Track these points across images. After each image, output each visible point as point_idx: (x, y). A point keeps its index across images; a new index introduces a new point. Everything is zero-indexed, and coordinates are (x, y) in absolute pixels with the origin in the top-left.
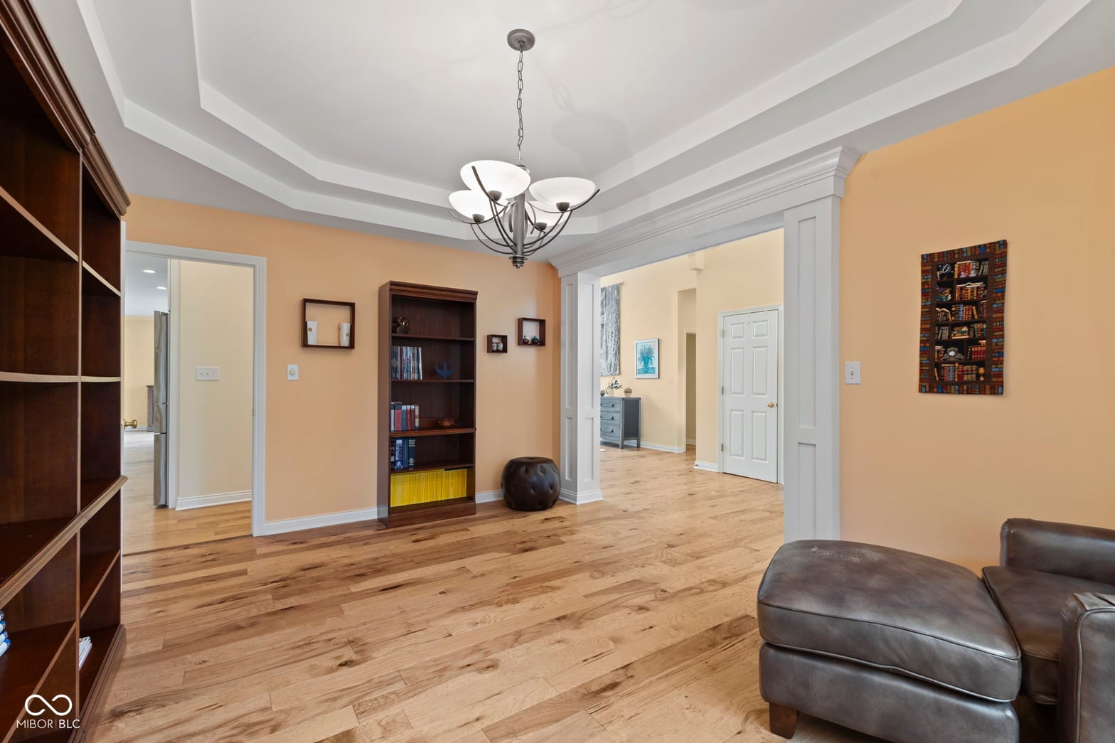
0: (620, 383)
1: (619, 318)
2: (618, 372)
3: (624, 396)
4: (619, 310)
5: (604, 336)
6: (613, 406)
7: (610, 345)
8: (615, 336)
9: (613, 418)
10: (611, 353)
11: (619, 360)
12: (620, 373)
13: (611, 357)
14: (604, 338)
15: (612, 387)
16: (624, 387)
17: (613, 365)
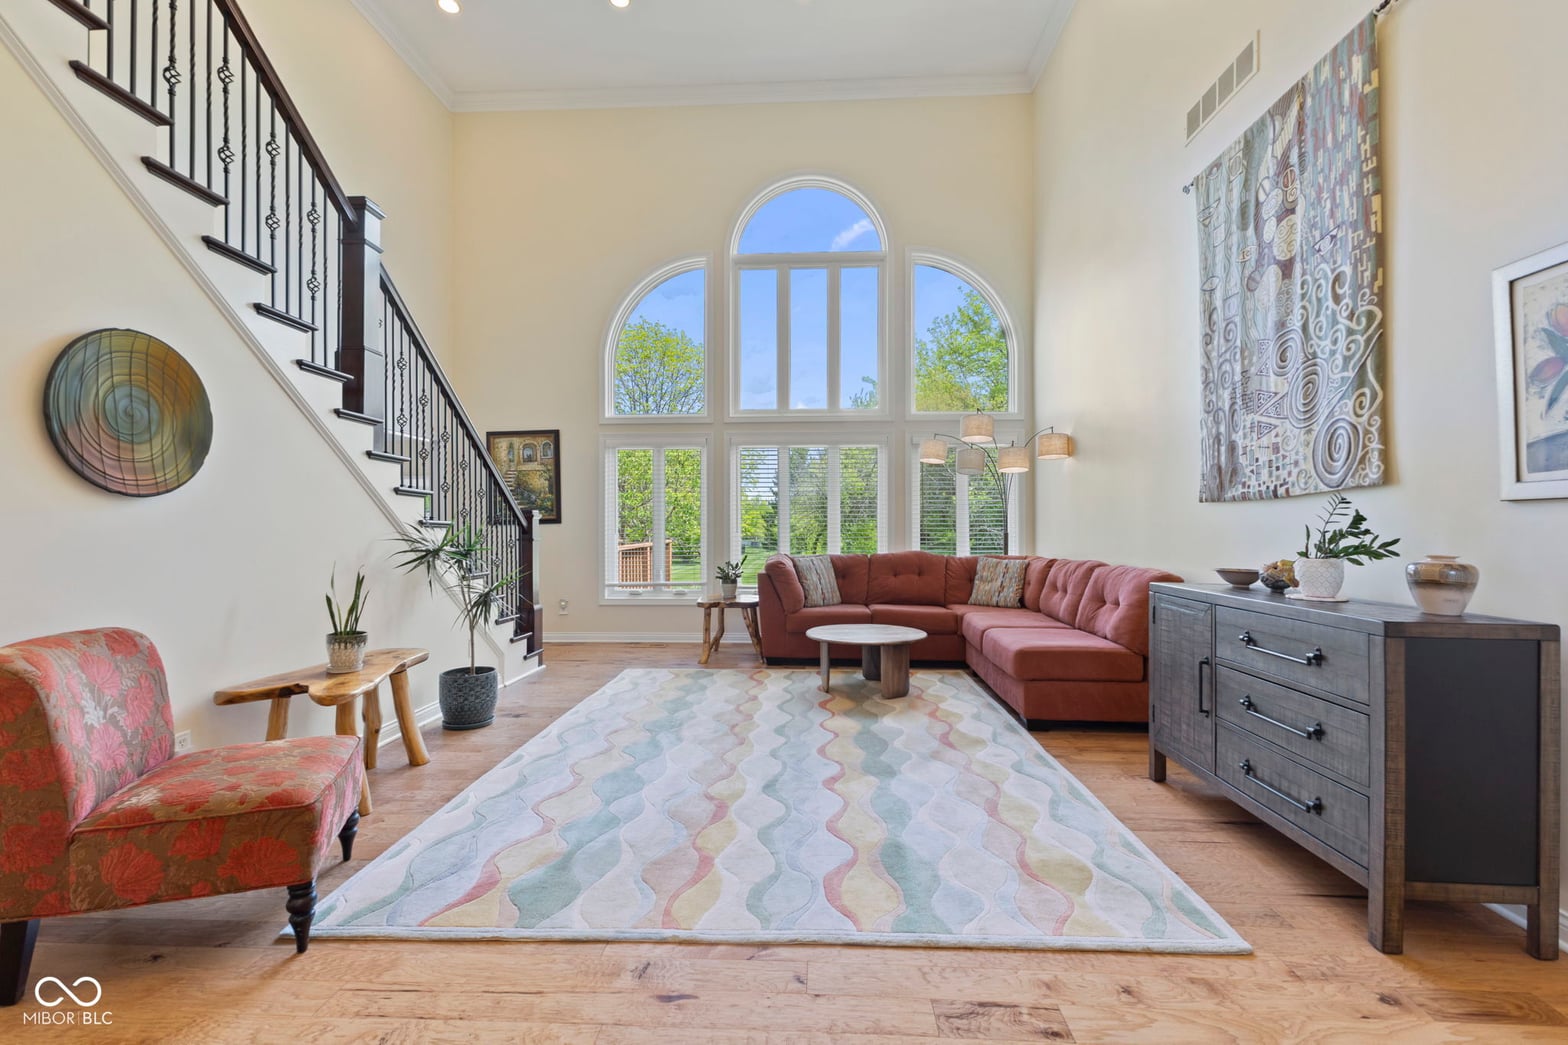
0: (1380, 528)
1: (1380, 190)
2: (1373, 472)
3: (1408, 605)
4: (1378, 150)
5: (1297, 312)
6: (1319, 659)
7: (1327, 344)
8: (1357, 288)
9: (1319, 734)
10: (1334, 375)
11: (1384, 411)
12: (1387, 478)
13: (1336, 403)
14: (1296, 322)
15: (1329, 549)
16: (1413, 556)
17: (1342, 442)
